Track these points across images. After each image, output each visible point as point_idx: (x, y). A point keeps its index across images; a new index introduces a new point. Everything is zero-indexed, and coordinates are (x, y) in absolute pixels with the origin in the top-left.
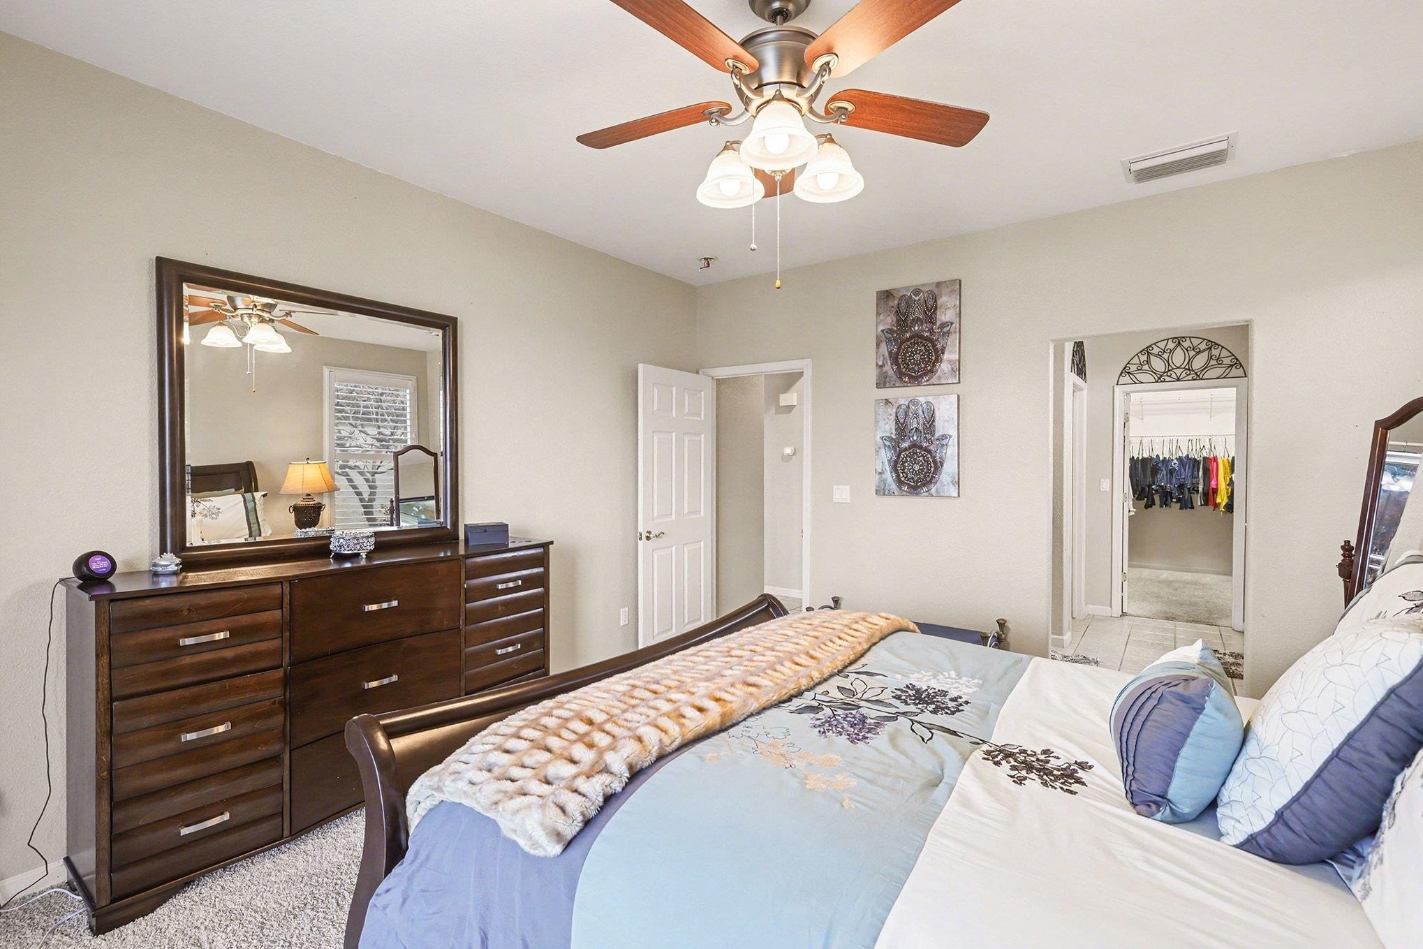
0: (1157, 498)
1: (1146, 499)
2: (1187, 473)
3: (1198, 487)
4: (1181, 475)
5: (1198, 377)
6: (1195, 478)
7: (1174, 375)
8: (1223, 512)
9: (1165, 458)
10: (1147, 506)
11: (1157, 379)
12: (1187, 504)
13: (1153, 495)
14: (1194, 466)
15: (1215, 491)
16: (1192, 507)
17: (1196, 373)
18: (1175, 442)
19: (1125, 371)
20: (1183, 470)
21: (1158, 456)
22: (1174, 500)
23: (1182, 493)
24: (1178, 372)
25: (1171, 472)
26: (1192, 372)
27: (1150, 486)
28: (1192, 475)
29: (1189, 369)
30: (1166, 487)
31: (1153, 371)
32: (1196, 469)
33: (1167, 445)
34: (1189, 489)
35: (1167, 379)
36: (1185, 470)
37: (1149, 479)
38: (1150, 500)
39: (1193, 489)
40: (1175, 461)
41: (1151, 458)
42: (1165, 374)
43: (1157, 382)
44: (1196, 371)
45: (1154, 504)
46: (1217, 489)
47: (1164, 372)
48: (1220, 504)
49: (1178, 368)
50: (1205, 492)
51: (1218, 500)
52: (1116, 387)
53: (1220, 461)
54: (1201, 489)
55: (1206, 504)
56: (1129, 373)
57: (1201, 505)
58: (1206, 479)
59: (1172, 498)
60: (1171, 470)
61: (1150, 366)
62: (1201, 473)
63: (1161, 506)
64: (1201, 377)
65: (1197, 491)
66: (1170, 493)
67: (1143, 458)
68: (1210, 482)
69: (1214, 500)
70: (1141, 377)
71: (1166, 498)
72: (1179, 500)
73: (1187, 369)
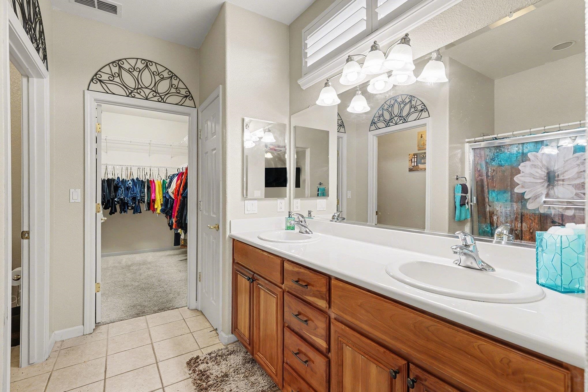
0: (118, 207)
1: (110, 208)
2: (137, 189)
3: (144, 199)
4: (134, 191)
5: (162, 100)
6: (143, 193)
7: (142, 94)
8: (159, 214)
9: (123, 179)
10: (111, 213)
11: (128, 94)
12: (137, 210)
13: (115, 205)
14: (141, 185)
15: (154, 201)
16: (141, 212)
17: (161, 97)
18: (129, 169)
19: (96, 78)
20: (135, 188)
21: (118, 178)
22: (130, 208)
23: (135, 203)
24: (147, 91)
25: (128, 189)
26: (157, 95)
27: (113, 199)
28: (141, 191)
29: (155, 92)
30: (125, 199)
31: (124, 86)
32: (143, 187)
33: (124, 170)
34: (139, 200)
35: (137, 96)
36: (136, 188)
37: (113, 194)
38: (113, 209)
39: (141, 200)
40: (130, 182)
41: (114, 180)
42: (135, 91)
43: (128, 96)
44: (161, 95)
45: (116, 211)
46: (155, 200)
47: (135, 89)
48: (157, 209)
49: (146, 88)
50: (149, 202)
51: (156, 207)
52: (86, 91)
53: (156, 182)
54: (146, 200)
55: (149, 209)
56: (100, 81)
57: (146, 210)
58: (149, 193)
59: (128, 207)
60: (127, 187)
61: (121, 79)
62: (146, 190)
63: (121, 213)
64: (164, 100)
65: (144, 202)
66: (127, 203)
67: (108, 179)
68: (151, 195)
69: (154, 206)
70: (113, 88)
71: (124, 206)
72: (133, 208)
73: (154, 91)
